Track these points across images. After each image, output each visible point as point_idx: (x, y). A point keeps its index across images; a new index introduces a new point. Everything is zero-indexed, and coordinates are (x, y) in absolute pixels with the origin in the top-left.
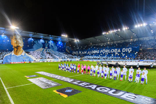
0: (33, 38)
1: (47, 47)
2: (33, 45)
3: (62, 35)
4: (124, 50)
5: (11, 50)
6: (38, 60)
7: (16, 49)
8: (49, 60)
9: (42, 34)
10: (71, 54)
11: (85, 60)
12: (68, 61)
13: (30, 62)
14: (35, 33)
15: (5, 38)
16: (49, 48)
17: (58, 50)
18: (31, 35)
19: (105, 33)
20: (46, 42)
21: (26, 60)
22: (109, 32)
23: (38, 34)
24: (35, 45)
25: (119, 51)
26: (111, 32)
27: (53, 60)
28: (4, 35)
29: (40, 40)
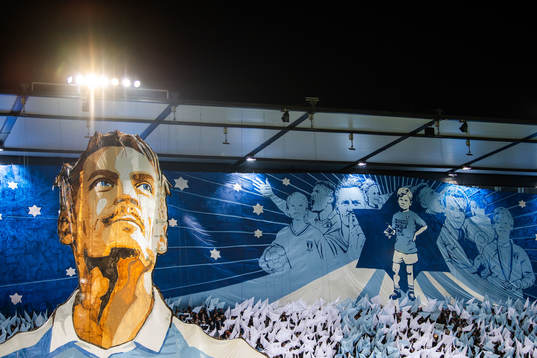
2: (268, 239)
9: (359, 121)
14: (294, 115)
15: (13, 185)
20: (405, 202)
23: (321, 119)
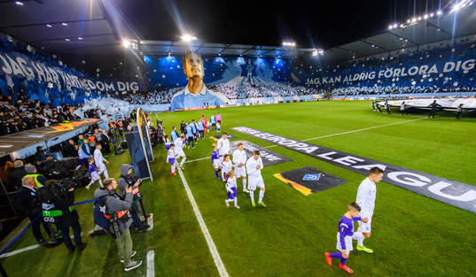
0: (222, 56)
1: (250, 74)
2: (224, 71)
3: (285, 44)
4: (449, 67)
5: (184, 84)
6: (233, 102)
7: (192, 83)
8: (253, 100)
9: (241, 46)
10: (303, 84)
11: (336, 98)
12: (295, 101)
13: (218, 107)
14: (228, 45)
15: (173, 61)
16: (254, 74)
17: (275, 79)
18: (220, 50)
19: (395, 26)
20: (250, 63)
21: (209, 102)
22: (408, 21)
23: (234, 46)
24: (227, 70)
25: (434, 69)
26: (414, 21)
27: (261, 101)
28: (171, 55)
29: (236, 59)
